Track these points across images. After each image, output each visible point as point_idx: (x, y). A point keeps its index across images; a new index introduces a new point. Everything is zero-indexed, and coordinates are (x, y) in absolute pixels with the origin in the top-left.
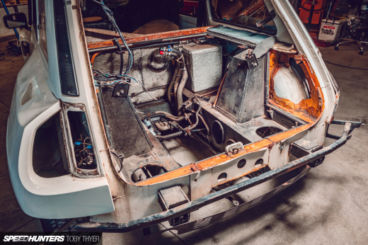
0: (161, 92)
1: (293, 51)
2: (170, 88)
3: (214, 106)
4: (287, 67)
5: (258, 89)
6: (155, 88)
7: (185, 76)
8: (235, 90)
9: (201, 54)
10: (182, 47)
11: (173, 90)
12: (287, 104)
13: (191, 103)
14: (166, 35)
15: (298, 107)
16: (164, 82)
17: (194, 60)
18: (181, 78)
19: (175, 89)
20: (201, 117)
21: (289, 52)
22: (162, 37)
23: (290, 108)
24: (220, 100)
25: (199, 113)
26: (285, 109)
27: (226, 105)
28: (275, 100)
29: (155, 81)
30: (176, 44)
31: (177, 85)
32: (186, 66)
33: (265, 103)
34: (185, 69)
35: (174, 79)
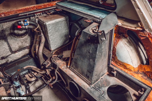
0: (27, 51)
1: (139, 29)
2: (33, 48)
3: (69, 66)
4: (126, 38)
5: (105, 56)
6: (20, 49)
7: (43, 40)
8: (86, 59)
9: (53, 24)
10: (38, 18)
11: (35, 50)
12: (128, 67)
13: (50, 63)
14: (21, 10)
15: (136, 70)
16: (28, 44)
17: (48, 29)
18: (40, 42)
19: (37, 50)
20: (59, 74)
21: (134, 29)
22: (18, 13)
23: (131, 70)
24: (73, 63)
25: (58, 71)
26: (126, 71)
27: (79, 68)
28: (116, 62)
29: (20, 44)
30: (32, 16)
31: (37, 46)
32: (43, 32)
33: (108, 65)
34: (42, 34)
35: (34, 43)
